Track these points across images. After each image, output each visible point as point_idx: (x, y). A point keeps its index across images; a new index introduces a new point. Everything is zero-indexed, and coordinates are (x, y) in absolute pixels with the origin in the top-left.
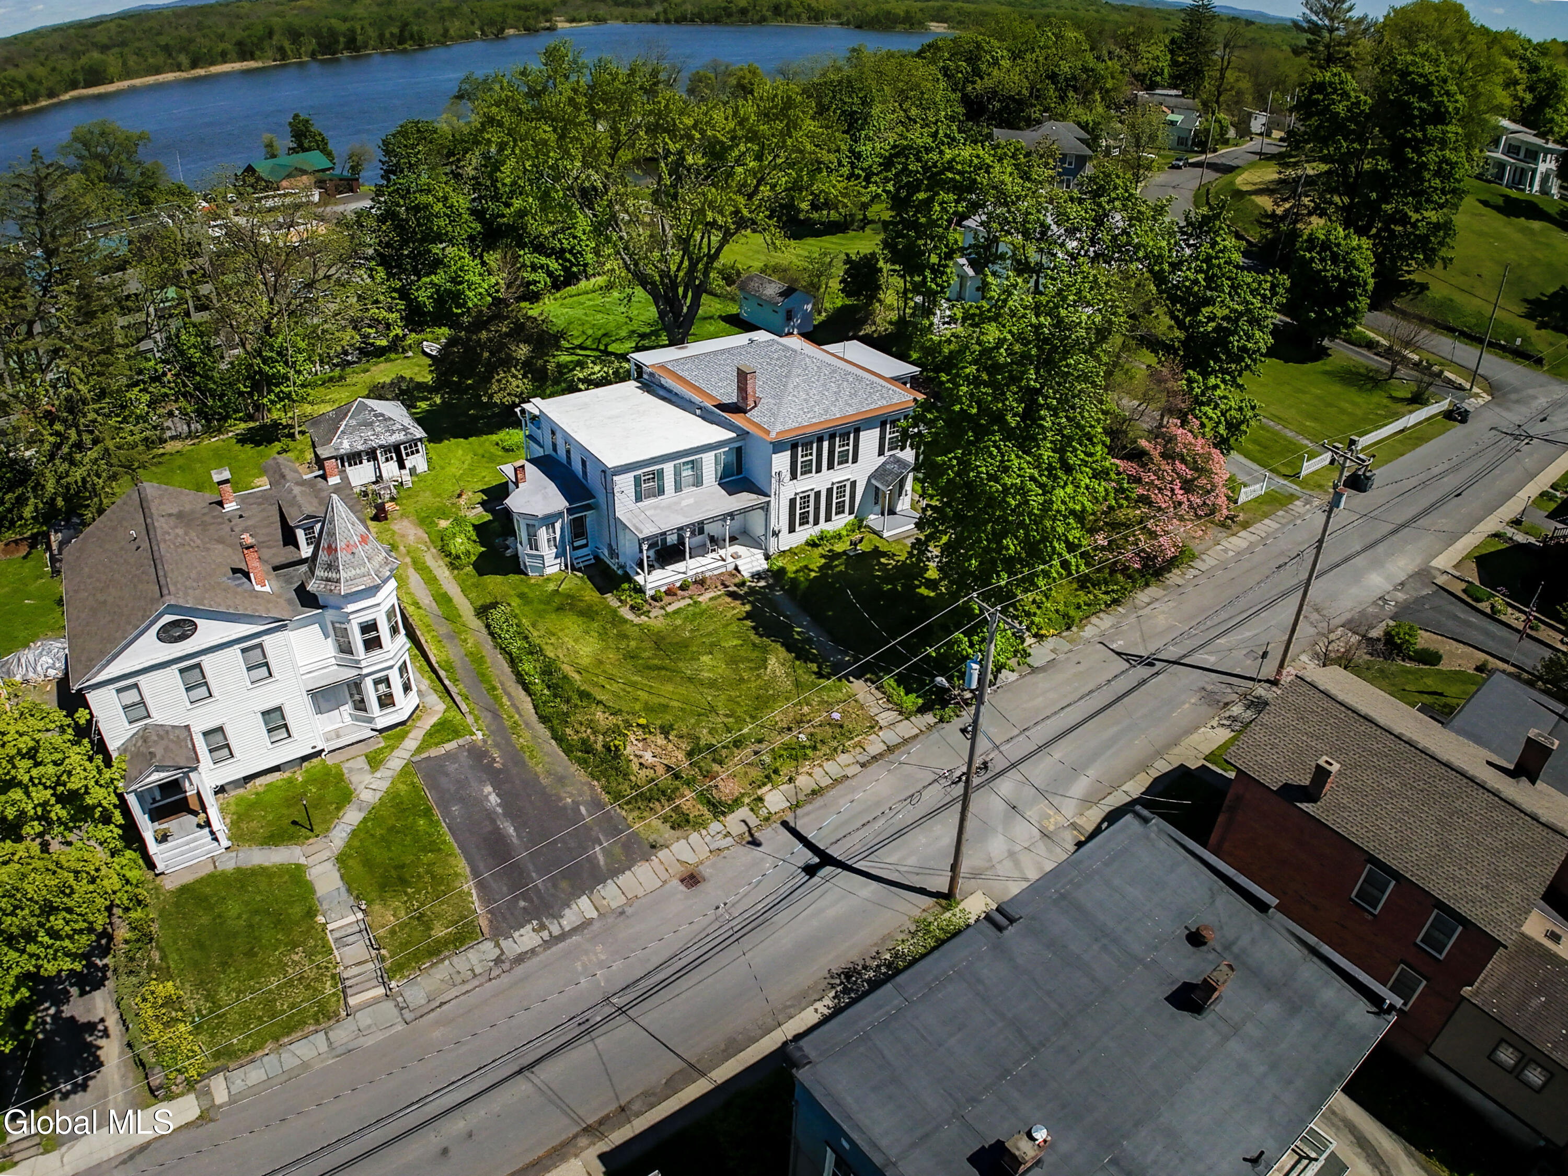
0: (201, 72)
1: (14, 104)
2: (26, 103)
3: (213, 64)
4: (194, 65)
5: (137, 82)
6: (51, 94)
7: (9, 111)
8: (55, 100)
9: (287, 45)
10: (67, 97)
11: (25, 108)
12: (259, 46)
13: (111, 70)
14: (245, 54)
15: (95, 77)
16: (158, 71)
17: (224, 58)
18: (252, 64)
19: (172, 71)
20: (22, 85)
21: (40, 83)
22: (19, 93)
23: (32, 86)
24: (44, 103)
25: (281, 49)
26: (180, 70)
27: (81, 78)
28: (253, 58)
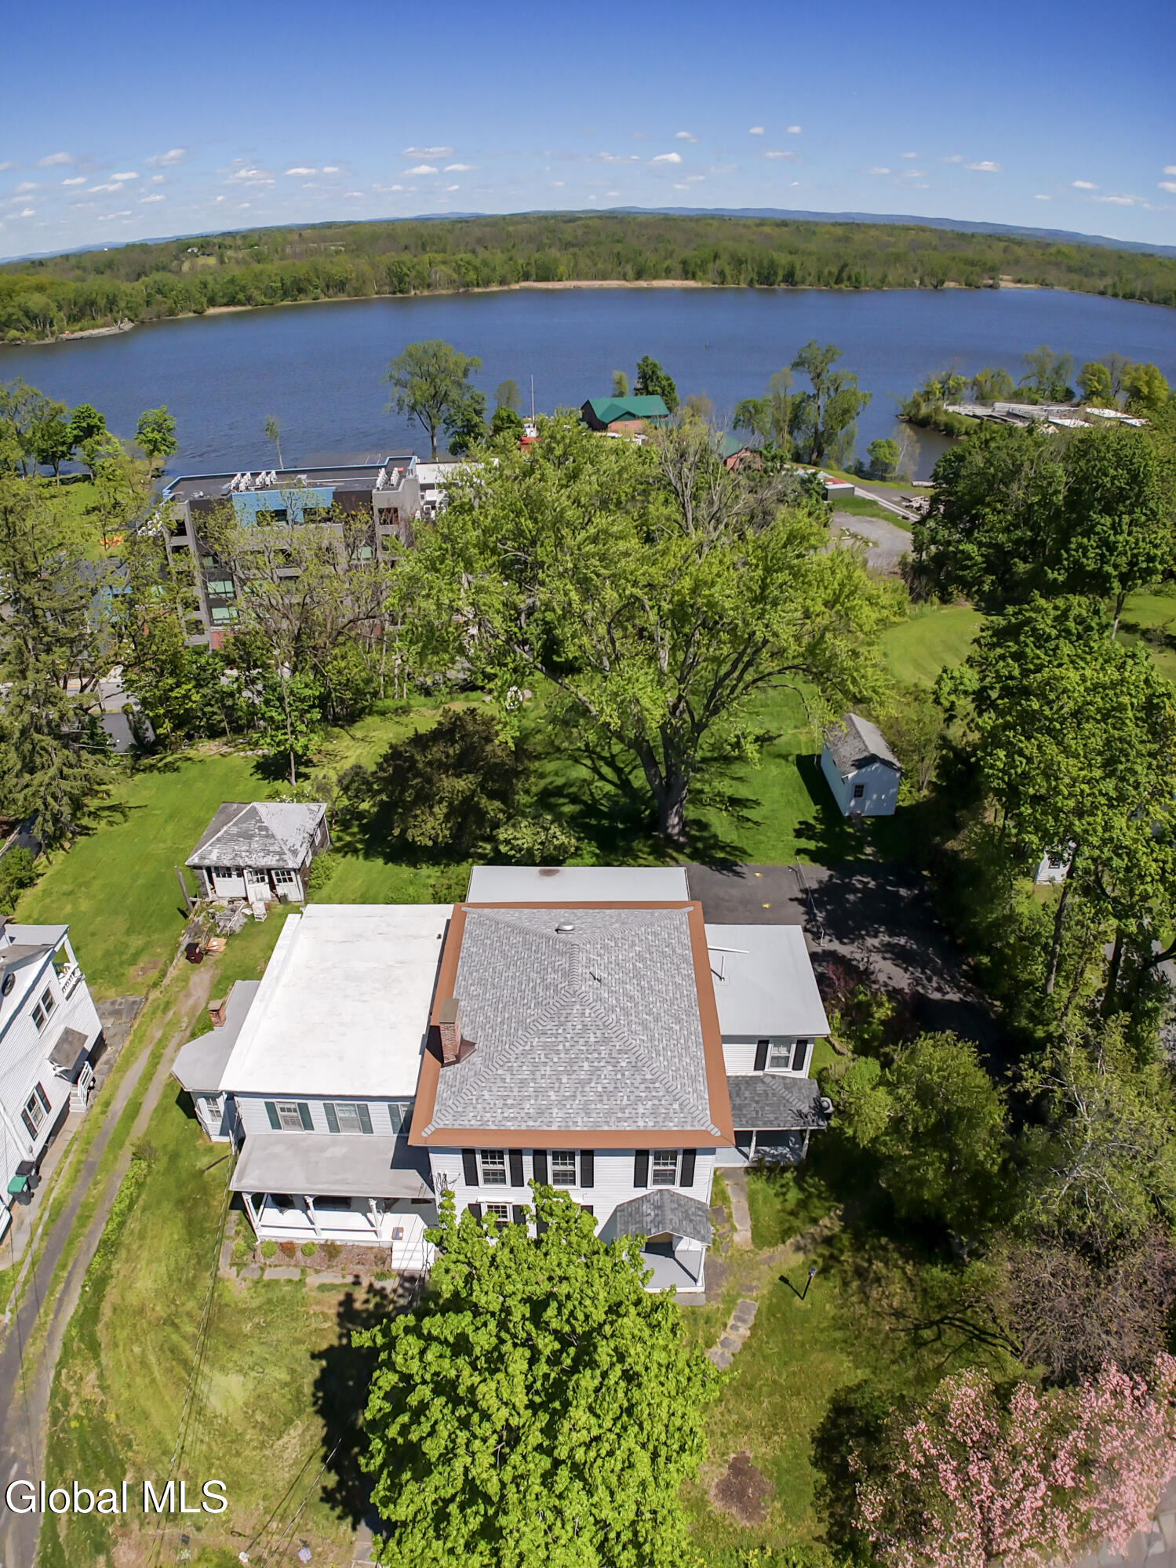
0: (643, 284)
1: (467, 285)
2: (478, 285)
3: (655, 278)
4: (639, 276)
5: (584, 284)
6: (502, 282)
7: (462, 290)
8: (505, 288)
9: (728, 271)
10: (516, 286)
11: (477, 290)
12: (703, 265)
13: (562, 269)
14: (688, 274)
15: (546, 273)
16: (604, 278)
17: (668, 273)
18: (691, 284)
19: (618, 279)
20: (476, 268)
21: (494, 270)
22: (472, 276)
23: (486, 271)
24: (494, 288)
25: (722, 274)
26: (625, 279)
27: (533, 271)
28: (694, 277)
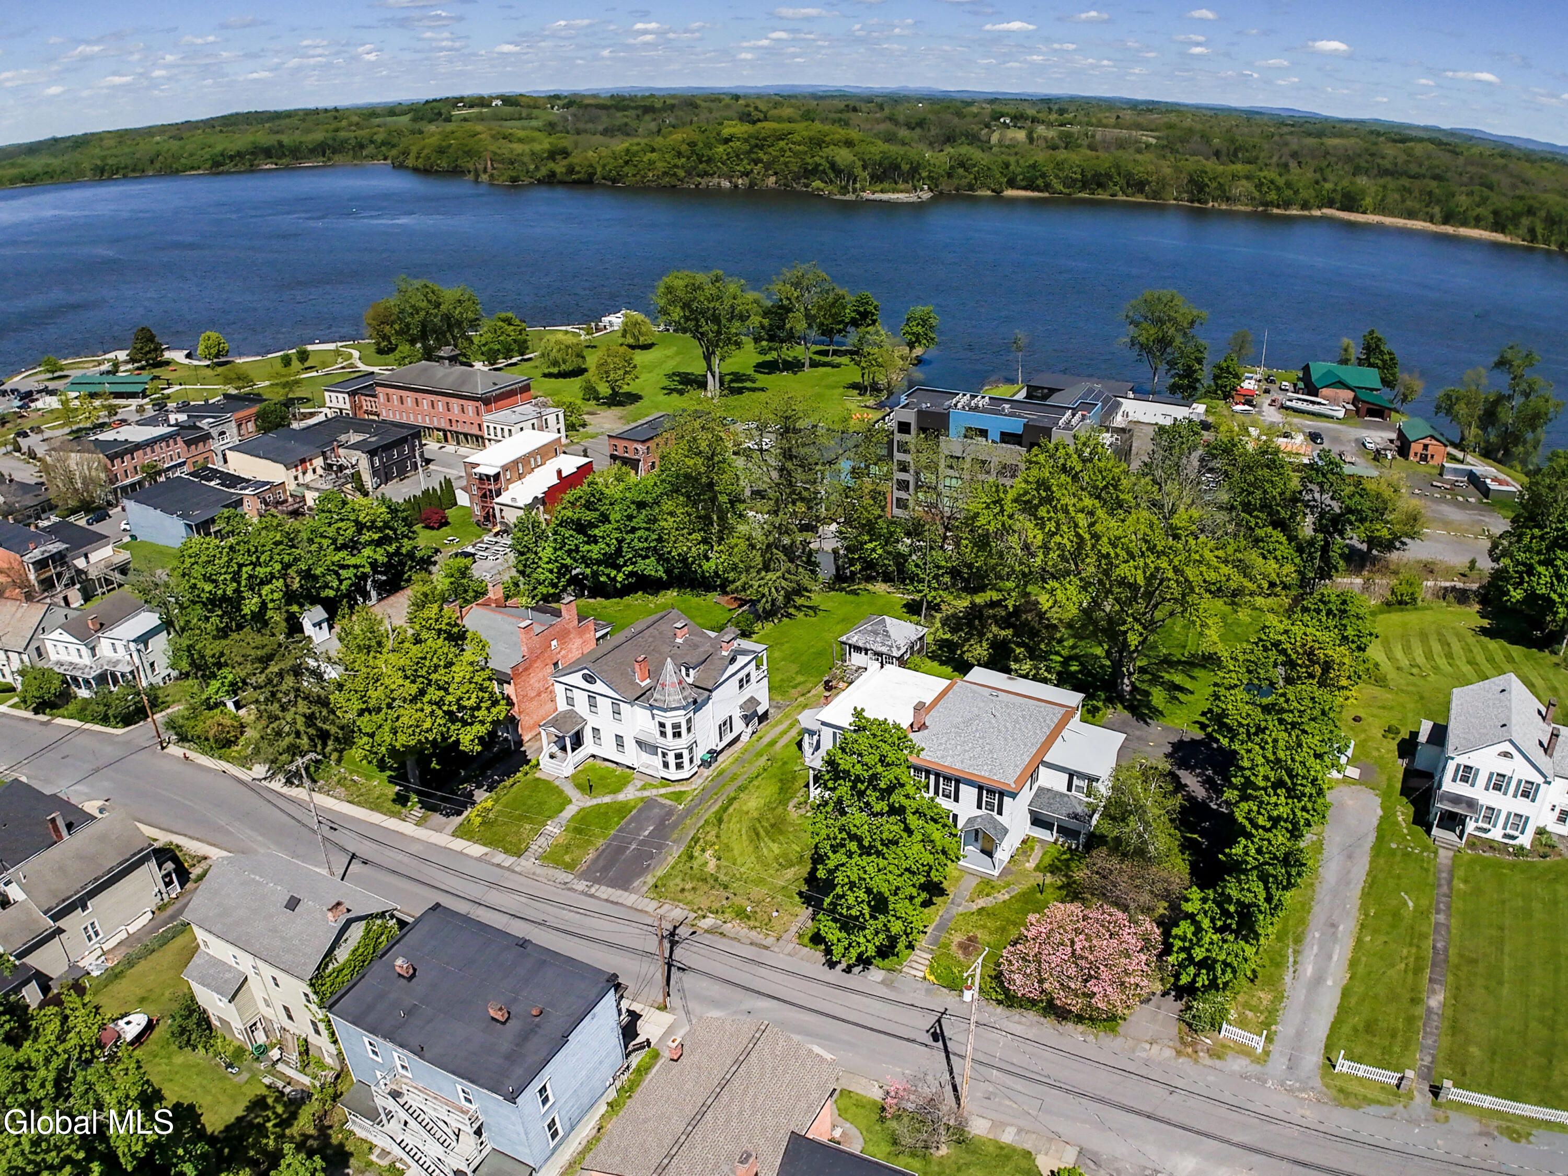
0: (1449, 229)
1: (1266, 204)
2: (1278, 207)
3: (1464, 224)
4: (1446, 221)
5: (1388, 220)
6: (1305, 206)
7: (1260, 209)
8: (1306, 213)
9: (1539, 230)
10: (1317, 213)
11: (1275, 211)
12: (1515, 219)
13: (1368, 201)
14: (1498, 226)
15: (1350, 202)
16: (1411, 215)
17: (1478, 222)
18: (1500, 237)
19: (1425, 221)
20: (1278, 189)
21: (1296, 192)
22: (1273, 196)
23: (1288, 193)
24: (1294, 212)
25: (1532, 231)
26: (1431, 221)
27: (1338, 197)
28: (1503, 232)
